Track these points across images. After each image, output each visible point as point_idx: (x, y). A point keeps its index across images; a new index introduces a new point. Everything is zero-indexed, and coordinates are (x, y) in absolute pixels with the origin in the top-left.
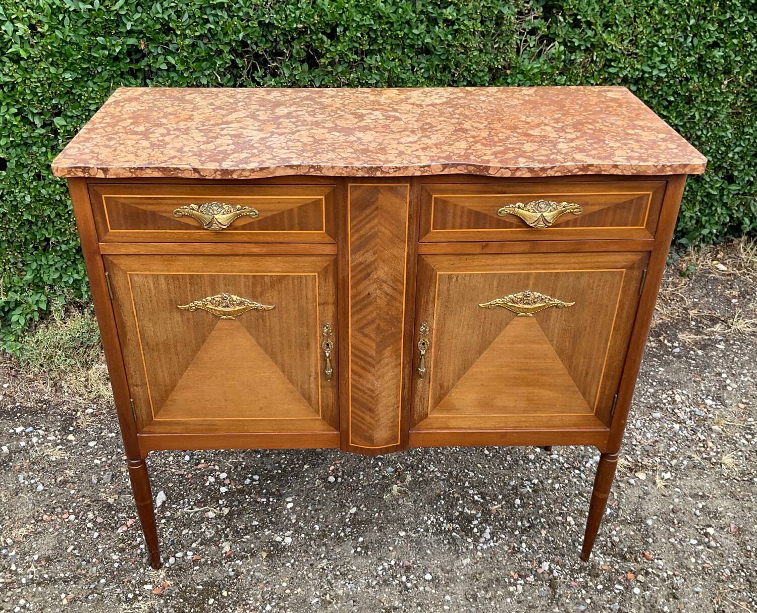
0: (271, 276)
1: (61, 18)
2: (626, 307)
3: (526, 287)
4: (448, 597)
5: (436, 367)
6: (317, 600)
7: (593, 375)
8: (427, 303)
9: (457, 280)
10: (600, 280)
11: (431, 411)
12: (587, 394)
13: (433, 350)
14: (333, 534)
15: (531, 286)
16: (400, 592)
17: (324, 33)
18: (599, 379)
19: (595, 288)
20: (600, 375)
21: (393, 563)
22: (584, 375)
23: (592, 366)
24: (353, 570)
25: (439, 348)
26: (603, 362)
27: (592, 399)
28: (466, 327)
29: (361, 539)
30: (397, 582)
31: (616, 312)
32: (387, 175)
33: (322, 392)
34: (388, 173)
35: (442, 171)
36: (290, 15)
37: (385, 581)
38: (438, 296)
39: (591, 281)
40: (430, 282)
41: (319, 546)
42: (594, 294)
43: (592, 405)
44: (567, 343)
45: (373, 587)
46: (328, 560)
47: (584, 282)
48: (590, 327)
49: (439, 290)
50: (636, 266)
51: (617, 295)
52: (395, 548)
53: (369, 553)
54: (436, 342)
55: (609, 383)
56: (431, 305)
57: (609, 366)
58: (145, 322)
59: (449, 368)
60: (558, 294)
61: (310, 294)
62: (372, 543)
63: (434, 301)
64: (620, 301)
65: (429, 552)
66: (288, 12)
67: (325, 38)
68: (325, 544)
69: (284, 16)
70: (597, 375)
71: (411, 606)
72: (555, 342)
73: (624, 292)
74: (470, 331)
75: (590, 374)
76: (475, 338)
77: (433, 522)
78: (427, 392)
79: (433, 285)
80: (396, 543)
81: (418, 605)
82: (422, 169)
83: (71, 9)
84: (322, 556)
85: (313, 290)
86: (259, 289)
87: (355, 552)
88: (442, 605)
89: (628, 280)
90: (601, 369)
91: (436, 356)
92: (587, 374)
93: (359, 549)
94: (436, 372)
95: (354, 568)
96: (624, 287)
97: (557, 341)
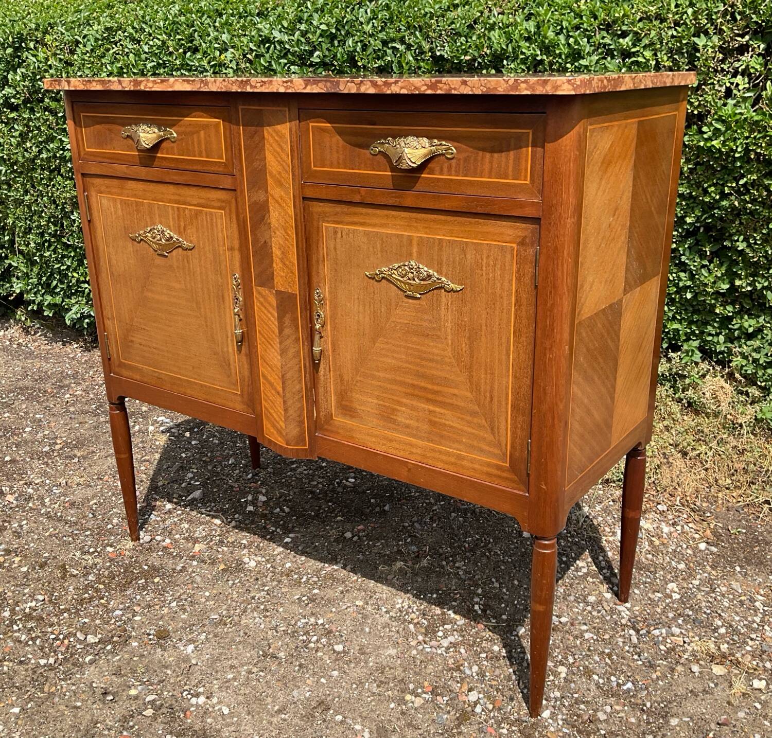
0: (190, 210)
1: (267, 45)
2: (524, 302)
3: (409, 256)
4: (335, 673)
5: (334, 351)
6: (217, 616)
7: (499, 402)
8: (318, 261)
9: (342, 236)
10: (488, 257)
11: (335, 412)
12: (496, 430)
13: (329, 327)
14: (296, 577)
15: (415, 254)
16: (297, 648)
18: (507, 409)
19: (484, 268)
20: (507, 404)
21: (320, 622)
22: (488, 399)
23: (496, 387)
24: (277, 611)
25: (334, 328)
26: (508, 382)
27: (503, 439)
28: (357, 301)
29: (316, 592)
30: (305, 639)
31: (513, 309)
32: (256, 90)
33: (239, 360)
34: (256, 87)
35: (305, 88)
37: (294, 632)
38: (327, 255)
39: (478, 257)
40: (318, 234)
41: (272, 580)
42: (484, 277)
43: (504, 450)
44: (464, 345)
46: (267, 594)
47: (470, 256)
48: (486, 326)
49: (327, 247)
50: (527, 240)
51: (510, 281)
53: (310, 606)
54: (331, 317)
55: (520, 419)
56: (321, 266)
57: (516, 393)
58: (111, 250)
59: (347, 356)
60: (444, 270)
61: (220, 235)
63: (323, 261)
64: (516, 291)
65: (367, 630)
68: (279, 581)
70: (504, 403)
71: (291, 663)
72: (450, 342)
73: (519, 279)
74: (361, 307)
75: (495, 399)
76: (367, 319)
77: (403, 607)
78: (328, 384)
79: (321, 239)
81: (300, 665)
82: (285, 85)
83: (276, 40)
84: (266, 589)
85: (222, 231)
86: (182, 224)
87: (299, 599)
88: (322, 677)
89: (521, 261)
90: (507, 394)
91: (333, 336)
92: (492, 398)
93: (304, 599)
94: (334, 359)
96: (518, 271)
97: (452, 340)
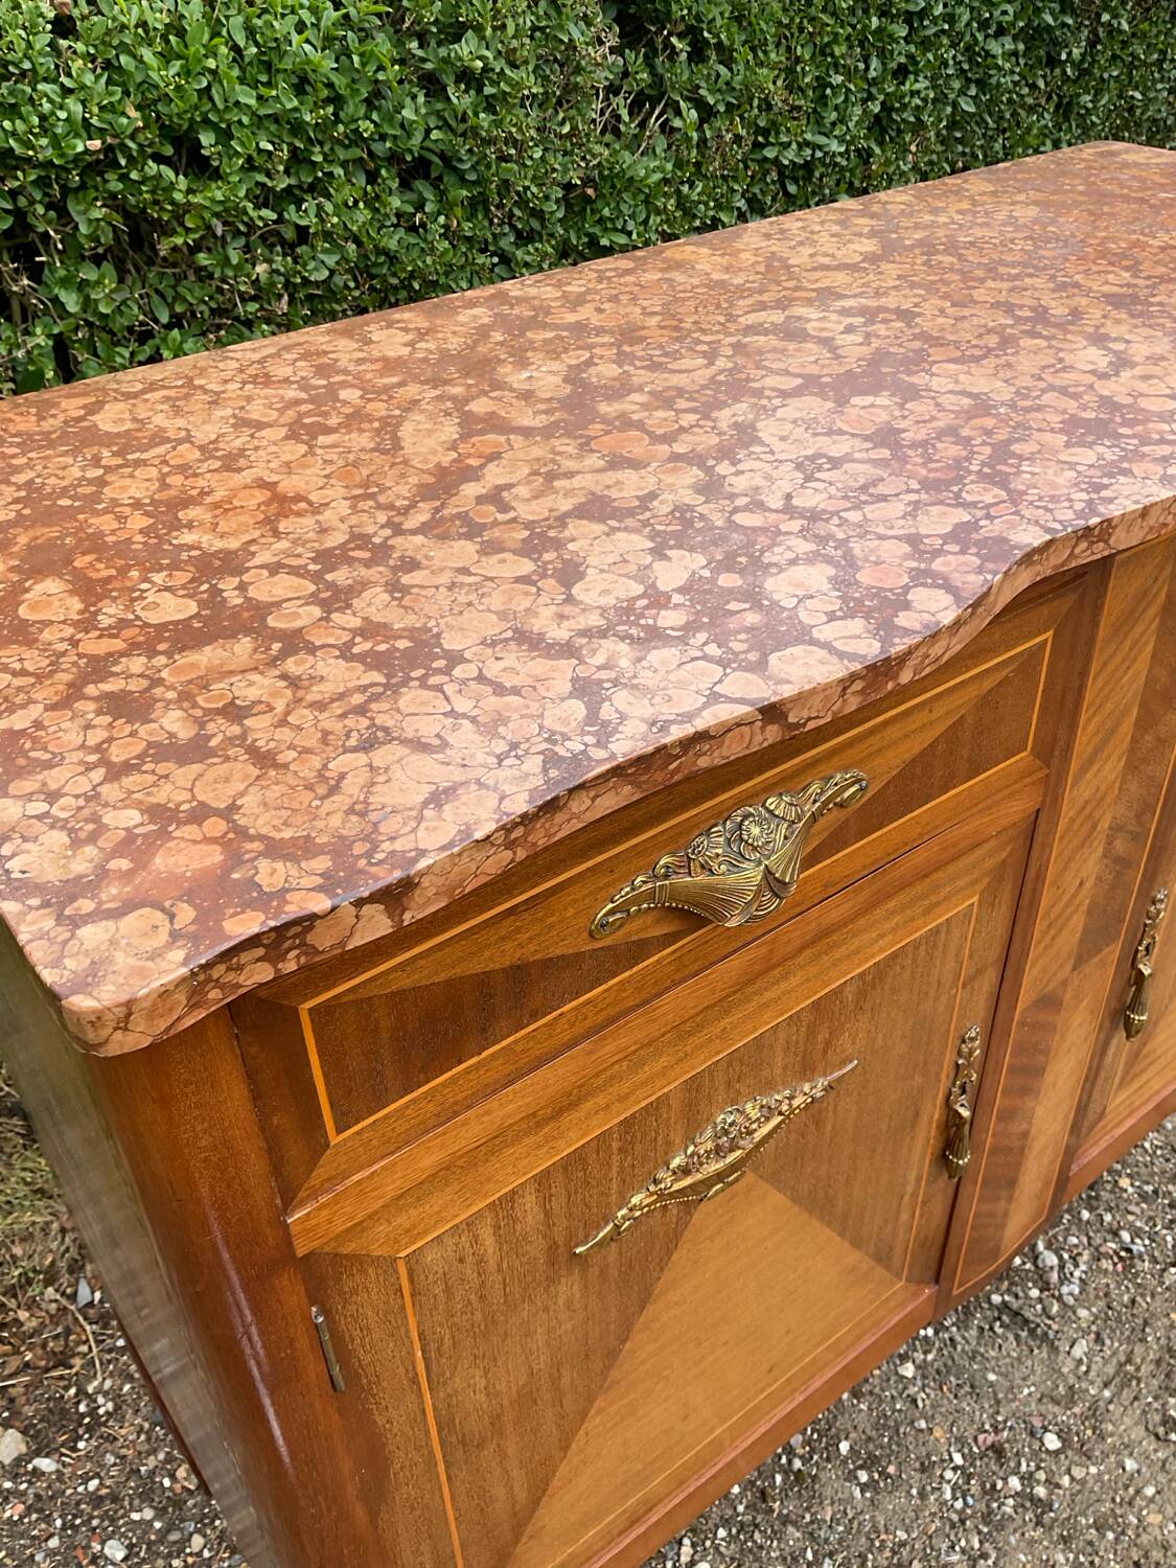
4: (1130, 1465)
14: (779, 1478)
16: (1039, 1523)
17: (159, 159)
21: (958, 1459)
24: (903, 1544)
29: (844, 1447)
30: (1011, 1502)
36: (53, 113)
37: (987, 1517)
41: (777, 1535)
45: (985, 1556)
46: (831, 1555)
52: (929, 1419)
53: (891, 1469)
62: (870, 1439)
65: (994, 1378)
66: (47, 107)
67: (168, 172)
68: (785, 1520)
69: (36, 120)
71: (1091, 1543)
80: (920, 1404)
81: (1100, 1527)
84: (809, 1555)
87: (864, 1488)
88: (1140, 1492)
93: (863, 1476)
95: (902, 1535)
